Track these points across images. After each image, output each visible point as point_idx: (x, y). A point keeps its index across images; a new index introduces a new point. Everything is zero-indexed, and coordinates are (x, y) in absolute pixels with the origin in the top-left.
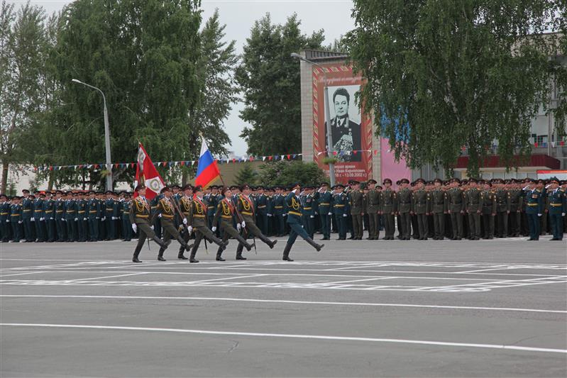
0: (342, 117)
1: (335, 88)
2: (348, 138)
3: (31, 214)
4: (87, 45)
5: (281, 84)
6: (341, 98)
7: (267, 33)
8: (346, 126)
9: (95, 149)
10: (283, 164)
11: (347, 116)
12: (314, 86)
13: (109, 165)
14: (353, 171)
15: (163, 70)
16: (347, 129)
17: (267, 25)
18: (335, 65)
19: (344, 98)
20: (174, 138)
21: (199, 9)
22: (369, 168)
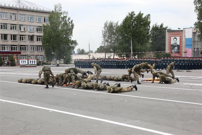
0: (175, 43)
1: (174, 37)
2: (176, 48)
3: (131, 63)
4: (127, 28)
5: (159, 37)
6: (175, 39)
7: (156, 27)
8: (176, 45)
9: (128, 49)
10: (163, 53)
11: (176, 43)
12: (169, 37)
13: (132, 53)
14: (177, 55)
15: (143, 33)
16: (176, 46)
17: (156, 25)
18: (176, 32)
19: (176, 39)
20: (145, 47)
21: (150, 20)
22: (181, 54)
